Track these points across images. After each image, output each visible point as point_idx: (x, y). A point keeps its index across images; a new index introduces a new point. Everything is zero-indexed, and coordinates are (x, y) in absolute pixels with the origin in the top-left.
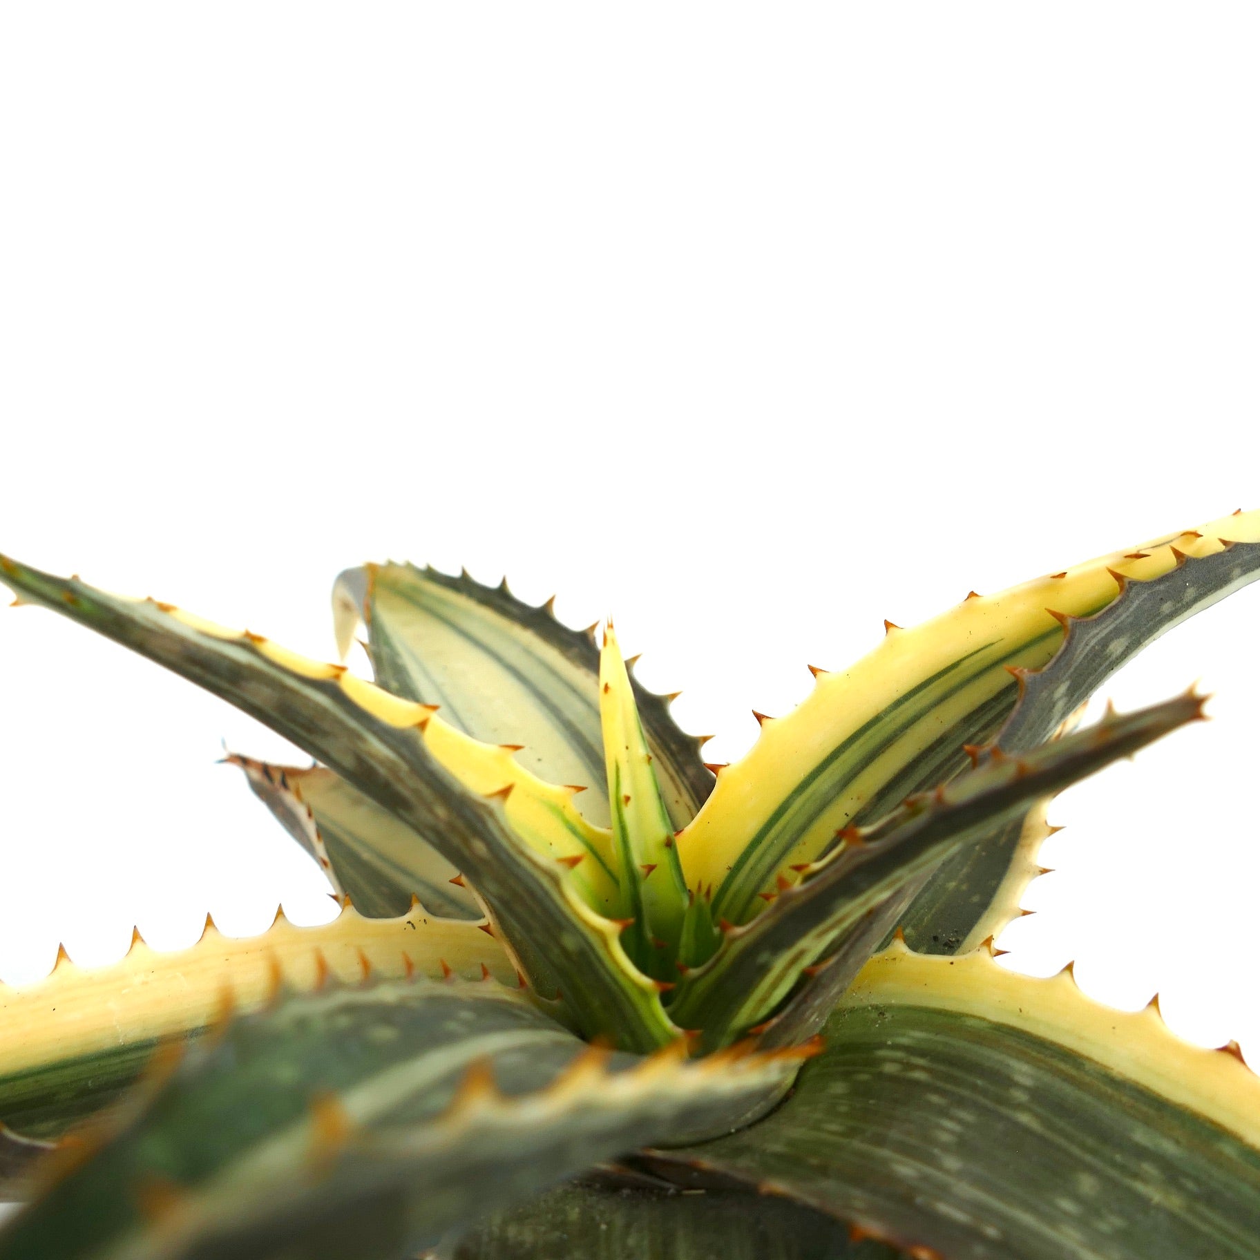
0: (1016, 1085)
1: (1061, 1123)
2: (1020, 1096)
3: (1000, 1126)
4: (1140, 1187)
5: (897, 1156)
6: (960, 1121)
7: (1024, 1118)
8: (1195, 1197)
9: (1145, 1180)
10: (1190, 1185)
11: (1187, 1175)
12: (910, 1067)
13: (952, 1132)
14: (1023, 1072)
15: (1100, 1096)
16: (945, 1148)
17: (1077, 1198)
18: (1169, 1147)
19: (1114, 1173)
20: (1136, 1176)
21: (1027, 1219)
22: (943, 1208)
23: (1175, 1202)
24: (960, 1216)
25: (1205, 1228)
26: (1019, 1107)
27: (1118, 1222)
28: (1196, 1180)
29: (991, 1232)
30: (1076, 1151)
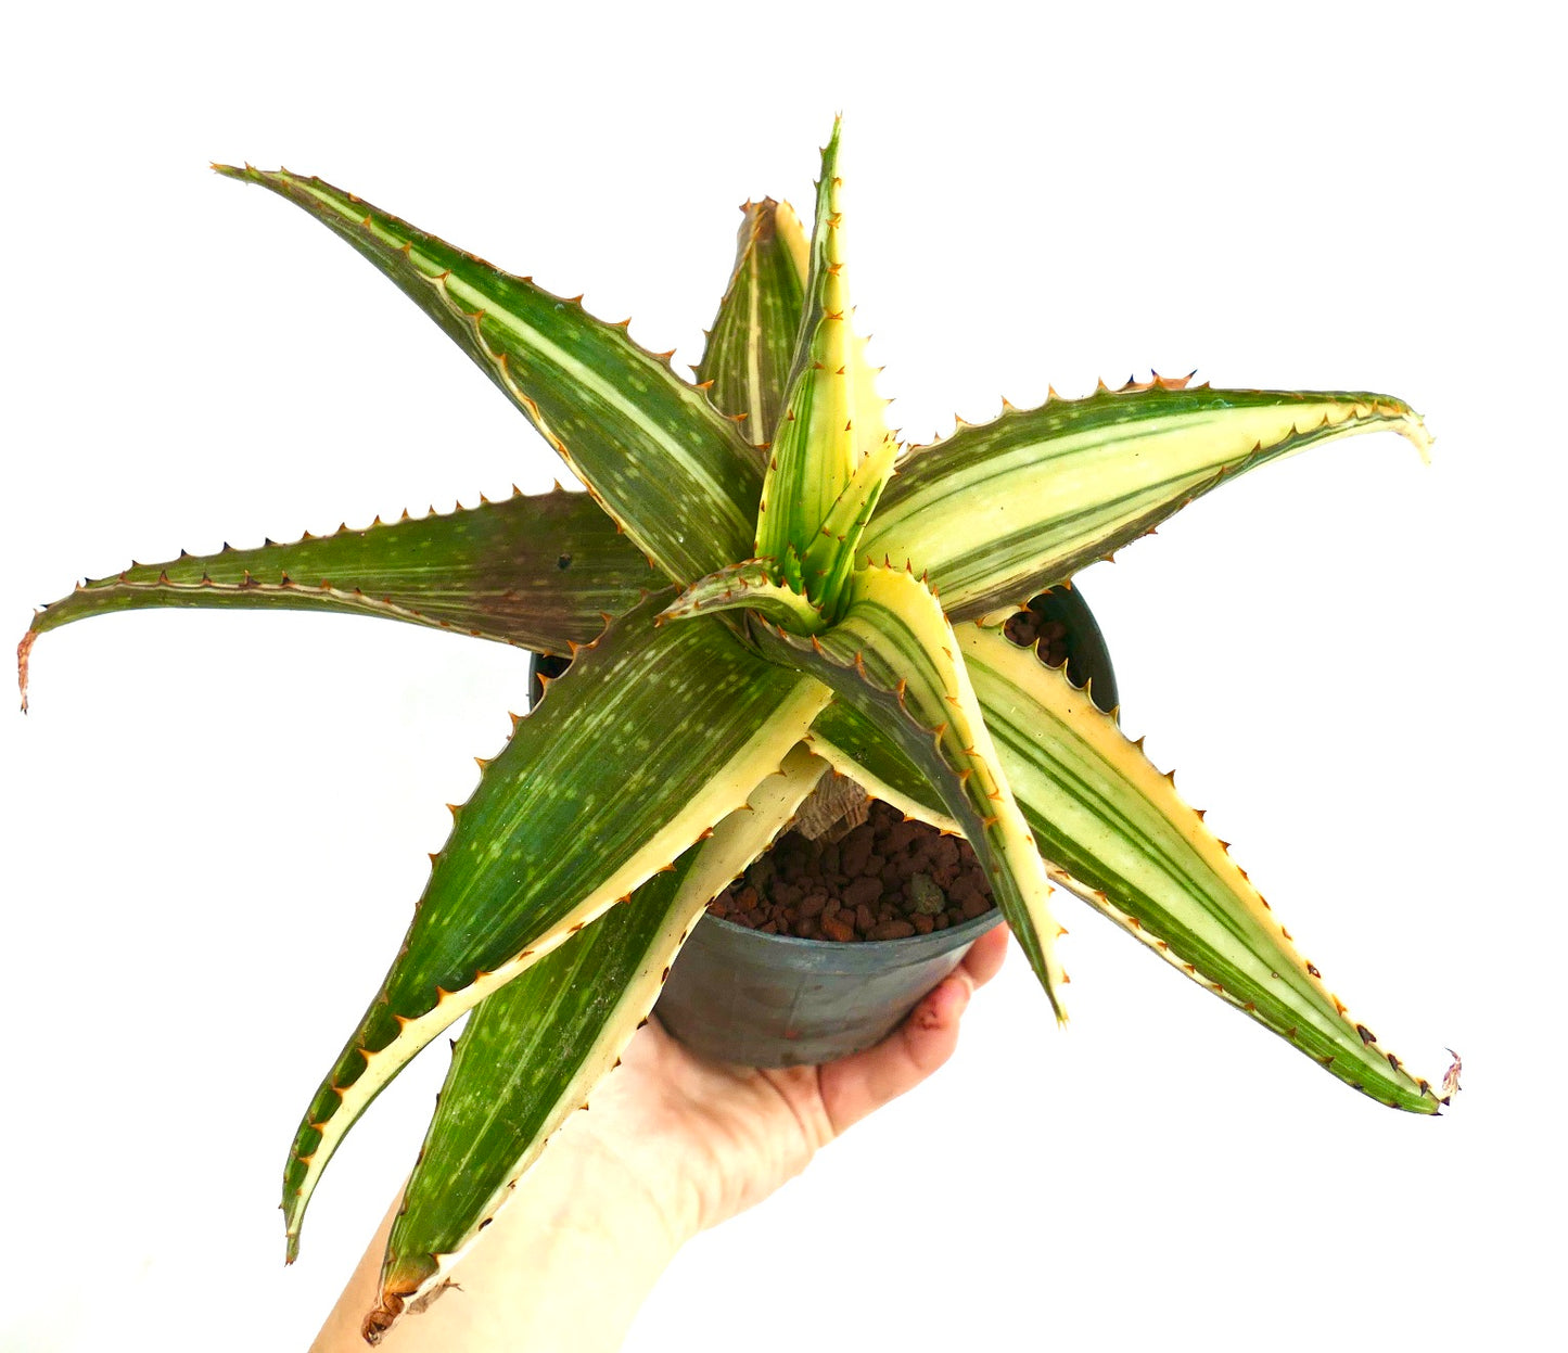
0: (706, 729)
1: (679, 743)
2: (700, 727)
3: (679, 712)
4: (641, 771)
5: (661, 655)
6: (684, 694)
7: (684, 725)
8: (636, 797)
9: (645, 774)
10: (642, 798)
11: (647, 798)
12: (730, 685)
13: (677, 687)
14: (715, 735)
15: (697, 769)
16: (666, 679)
17: (633, 735)
18: (664, 794)
19: (649, 760)
20: (647, 770)
21: (617, 700)
22: (623, 662)
23: (632, 786)
24: (617, 668)
25: (617, 796)
26: (691, 726)
27: (620, 750)
28: (644, 801)
29: (607, 678)
30: (663, 745)
